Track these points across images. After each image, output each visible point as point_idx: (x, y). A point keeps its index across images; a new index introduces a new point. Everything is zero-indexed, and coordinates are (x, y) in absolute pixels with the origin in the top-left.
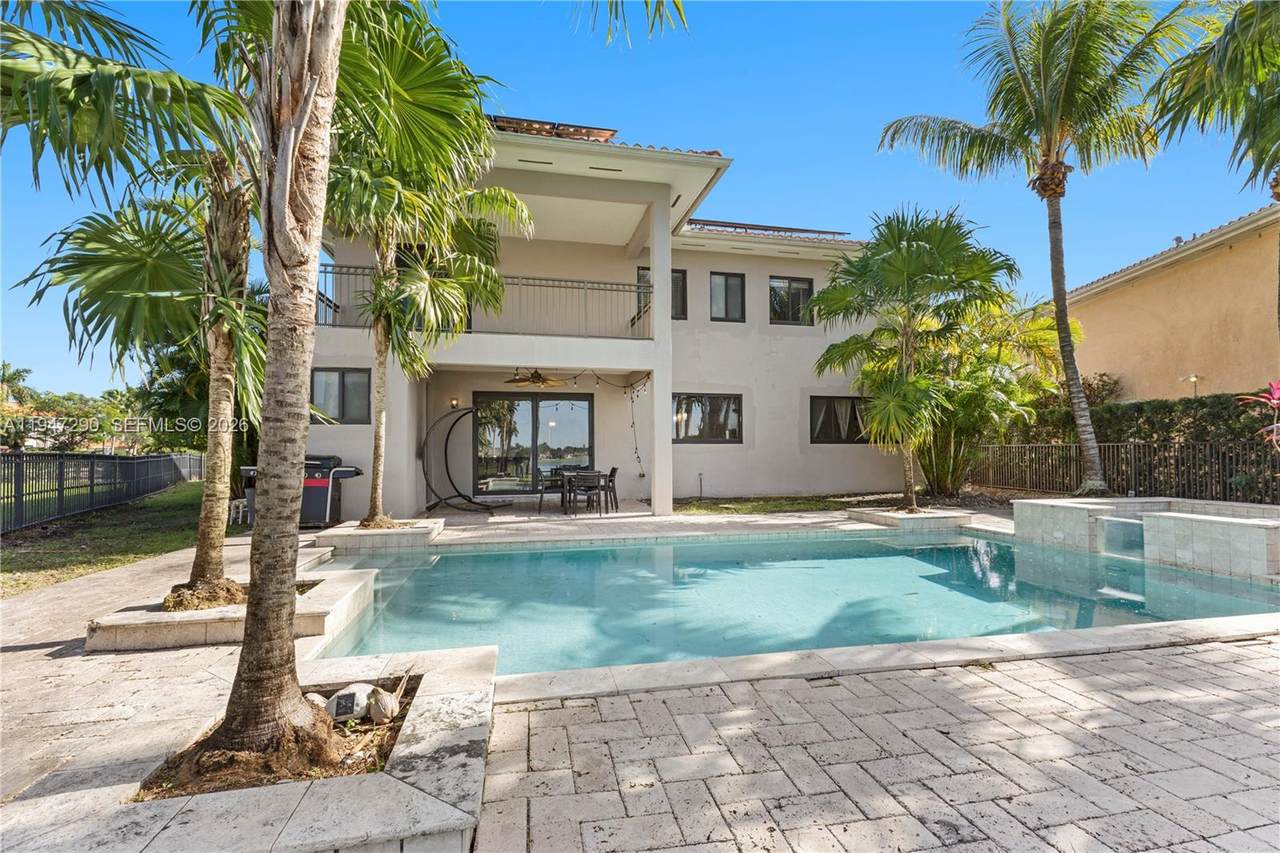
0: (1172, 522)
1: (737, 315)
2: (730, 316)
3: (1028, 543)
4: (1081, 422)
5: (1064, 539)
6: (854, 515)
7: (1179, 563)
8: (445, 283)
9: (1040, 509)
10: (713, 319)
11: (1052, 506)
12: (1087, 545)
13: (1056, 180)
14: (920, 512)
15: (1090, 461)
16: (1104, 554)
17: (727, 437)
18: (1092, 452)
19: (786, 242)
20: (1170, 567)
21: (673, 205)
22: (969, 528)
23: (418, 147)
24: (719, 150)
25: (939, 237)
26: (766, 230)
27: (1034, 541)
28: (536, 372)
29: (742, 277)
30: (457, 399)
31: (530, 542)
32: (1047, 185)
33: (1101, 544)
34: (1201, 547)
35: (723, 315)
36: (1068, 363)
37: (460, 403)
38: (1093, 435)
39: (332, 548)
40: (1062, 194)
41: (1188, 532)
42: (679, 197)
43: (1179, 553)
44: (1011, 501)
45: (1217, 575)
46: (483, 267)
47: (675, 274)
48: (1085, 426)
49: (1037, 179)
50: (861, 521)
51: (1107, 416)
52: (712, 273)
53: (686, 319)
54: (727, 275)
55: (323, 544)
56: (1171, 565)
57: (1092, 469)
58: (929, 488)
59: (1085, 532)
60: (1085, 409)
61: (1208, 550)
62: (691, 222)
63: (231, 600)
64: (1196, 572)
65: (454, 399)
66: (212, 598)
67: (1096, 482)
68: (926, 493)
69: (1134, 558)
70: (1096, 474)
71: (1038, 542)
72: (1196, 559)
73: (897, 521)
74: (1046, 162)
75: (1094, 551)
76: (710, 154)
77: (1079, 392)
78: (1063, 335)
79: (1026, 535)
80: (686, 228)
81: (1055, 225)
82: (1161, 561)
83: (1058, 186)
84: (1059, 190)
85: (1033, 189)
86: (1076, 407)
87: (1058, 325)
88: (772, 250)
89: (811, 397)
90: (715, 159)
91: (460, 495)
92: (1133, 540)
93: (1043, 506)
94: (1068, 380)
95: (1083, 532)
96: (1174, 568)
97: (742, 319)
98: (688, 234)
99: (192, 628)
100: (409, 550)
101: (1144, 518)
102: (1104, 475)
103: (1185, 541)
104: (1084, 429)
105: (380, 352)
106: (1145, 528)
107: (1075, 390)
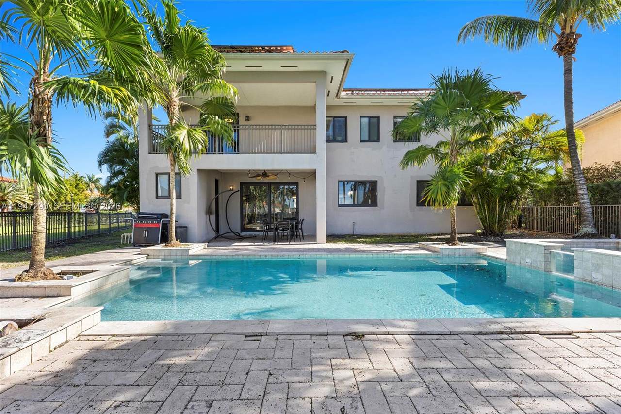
0: (591, 255)
1: (376, 138)
2: (371, 139)
3: (513, 264)
4: (581, 192)
5: (531, 263)
6: (421, 246)
7: (594, 280)
8: (196, 130)
9: (519, 244)
10: (361, 141)
11: (525, 243)
12: (543, 267)
13: (569, 44)
14: (458, 244)
15: (585, 216)
16: (555, 273)
17: (370, 203)
18: (587, 210)
19: (401, 97)
20: (588, 283)
21: (331, 82)
22: (484, 255)
23: (127, 63)
24: (347, 50)
25: (469, 86)
26: (395, 91)
27: (516, 264)
28: (265, 172)
29: (378, 117)
30: (233, 186)
31: (236, 255)
32: (563, 47)
33: (553, 267)
34: (606, 271)
35: (367, 139)
36: (573, 156)
37: (234, 188)
38: (588, 201)
39: (147, 255)
40: (573, 52)
41: (600, 262)
42: (332, 77)
43: (594, 275)
44: (504, 240)
45: (617, 290)
46: (220, 120)
47: (328, 119)
48: (583, 194)
49: (557, 45)
50: (423, 249)
51: (606, 188)
52: (361, 117)
53: (347, 142)
54: (370, 117)
55: (143, 253)
56: (589, 282)
57: (587, 221)
58: (485, 231)
59: (543, 259)
60: (582, 184)
61: (611, 273)
62: (345, 90)
63: (44, 278)
64: (603, 287)
65: (231, 186)
66: (35, 277)
67: (590, 229)
68: (483, 234)
69: (570, 277)
70: (589, 224)
71: (517, 264)
72: (604, 279)
73: (438, 250)
74: (563, 33)
75: (548, 271)
76: (342, 52)
77: (579, 174)
78: (570, 139)
79: (512, 260)
80: (343, 94)
81: (568, 72)
82: (584, 279)
83: (570, 47)
84: (571, 50)
85: (555, 51)
86: (577, 183)
87: (567, 133)
88: (394, 102)
89: (417, 181)
90: (345, 55)
91: (232, 232)
92: (569, 266)
93: (521, 243)
94: (573, 166)
95: (542, 260)
96: (591, 284)
97: (378, 140)
98: (345, 97)
99: (18, 289)
100: (180, 257)
101: (574, 252)
102: (595, 224)
103: (597, 267)
104: (582, 196)
105: (171, 165)
106: (575, 258)
107: (577, 173)
